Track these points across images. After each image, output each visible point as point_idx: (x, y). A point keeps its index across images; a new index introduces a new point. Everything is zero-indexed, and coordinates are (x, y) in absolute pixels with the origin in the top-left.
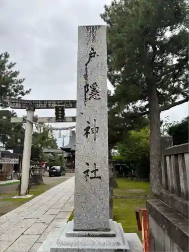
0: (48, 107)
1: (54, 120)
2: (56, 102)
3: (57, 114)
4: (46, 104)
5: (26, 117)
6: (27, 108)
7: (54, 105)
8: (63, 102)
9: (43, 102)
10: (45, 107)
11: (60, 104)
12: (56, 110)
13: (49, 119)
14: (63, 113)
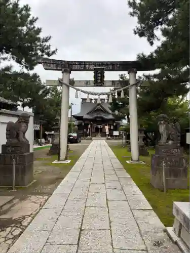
0: (85, 69)
1: (92, 84)
2: (95, 63)
3: (95, 77)
4: (83, 66)
5: (62, 80)
6: (63, 69)
7: (92, 67)
8: (102, 64)
9: (80, 63)
10: (82, 69)
11: (99, 65)
12: (95, 73)
13: (87, 83)
14: (103, 77)
